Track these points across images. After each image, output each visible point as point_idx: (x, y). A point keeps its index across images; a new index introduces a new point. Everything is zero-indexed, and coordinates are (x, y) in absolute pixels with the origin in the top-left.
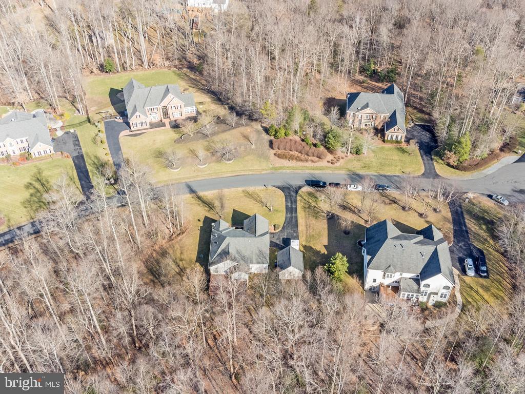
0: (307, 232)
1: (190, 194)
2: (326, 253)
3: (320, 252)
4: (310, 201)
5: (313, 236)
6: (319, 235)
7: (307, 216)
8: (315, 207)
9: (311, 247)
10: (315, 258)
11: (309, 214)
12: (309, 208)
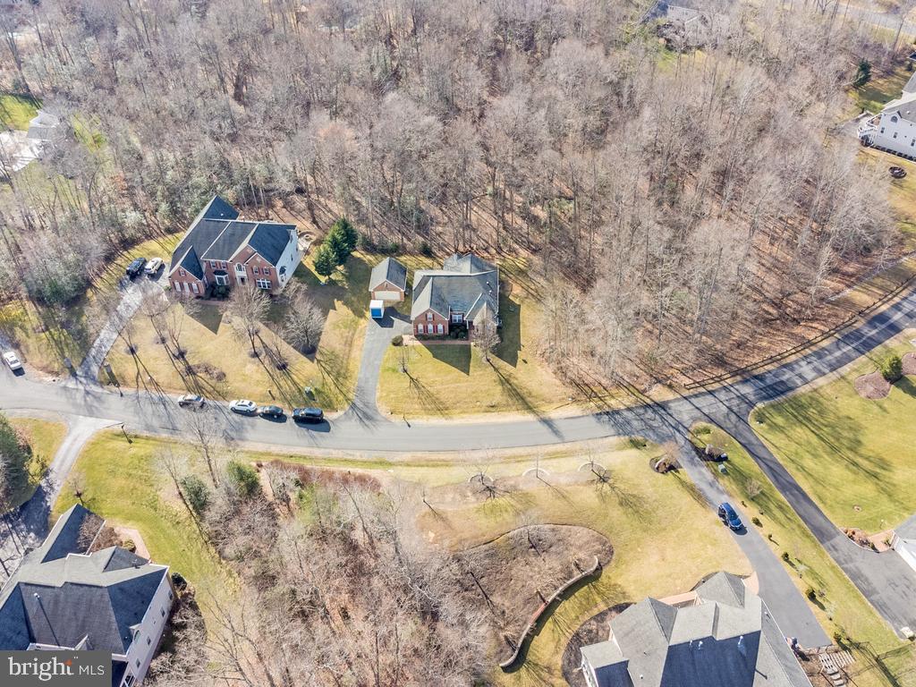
0: (353, 335)
1: (550, 418)
2: (336, 300)
3: (344, 304)
4: (333, 387)
5: (346, 327)
6: (336, 326)
7: (345, 362)
8: (329, 373)
9: (353, 312)
10: (353, 298)
11: (342, 362)
12: (338, 373)
